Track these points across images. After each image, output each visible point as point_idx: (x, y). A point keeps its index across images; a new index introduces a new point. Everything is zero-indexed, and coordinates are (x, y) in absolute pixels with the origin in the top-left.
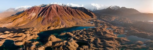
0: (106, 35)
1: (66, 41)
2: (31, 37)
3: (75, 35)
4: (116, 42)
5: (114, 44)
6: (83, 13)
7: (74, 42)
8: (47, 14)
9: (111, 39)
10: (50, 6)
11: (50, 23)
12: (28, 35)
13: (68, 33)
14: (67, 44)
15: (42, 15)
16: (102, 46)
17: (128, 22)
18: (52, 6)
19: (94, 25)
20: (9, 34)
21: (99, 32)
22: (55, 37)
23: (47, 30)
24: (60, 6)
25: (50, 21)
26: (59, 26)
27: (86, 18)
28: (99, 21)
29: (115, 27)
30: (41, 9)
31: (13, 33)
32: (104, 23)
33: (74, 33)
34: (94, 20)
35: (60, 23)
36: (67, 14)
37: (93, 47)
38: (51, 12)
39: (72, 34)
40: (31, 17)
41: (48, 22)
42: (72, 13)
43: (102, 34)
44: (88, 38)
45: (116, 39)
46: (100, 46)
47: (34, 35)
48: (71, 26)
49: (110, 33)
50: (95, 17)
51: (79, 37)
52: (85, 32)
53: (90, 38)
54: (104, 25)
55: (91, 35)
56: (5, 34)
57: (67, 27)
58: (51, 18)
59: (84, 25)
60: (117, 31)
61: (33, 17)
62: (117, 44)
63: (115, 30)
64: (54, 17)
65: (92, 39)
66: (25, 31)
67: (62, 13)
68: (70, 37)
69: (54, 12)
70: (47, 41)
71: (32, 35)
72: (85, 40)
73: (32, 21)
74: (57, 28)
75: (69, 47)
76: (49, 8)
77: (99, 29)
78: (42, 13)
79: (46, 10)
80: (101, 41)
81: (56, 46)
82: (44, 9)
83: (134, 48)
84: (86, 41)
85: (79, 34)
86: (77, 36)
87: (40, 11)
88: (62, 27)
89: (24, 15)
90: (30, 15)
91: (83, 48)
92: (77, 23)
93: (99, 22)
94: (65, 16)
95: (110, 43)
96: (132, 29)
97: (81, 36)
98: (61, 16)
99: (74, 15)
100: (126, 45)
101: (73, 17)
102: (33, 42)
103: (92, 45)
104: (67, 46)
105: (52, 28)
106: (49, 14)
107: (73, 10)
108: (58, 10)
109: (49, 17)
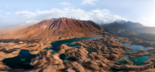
0: (113, 44)
1: (77, 49)
2: (45, 46)
3: (84, 44)
4: (121, 49)
5: (119, 51)
6: (91, 26)
7: (84, 49)
8: (58, 26)
10: (59, 19)
11: (61, 34)
12: (42, 45)
13: (78, 42)
14: (78, 51)
15: (53, 27)
16: (108, 52)
17: (133, 34)
18: (62, 19)
19: (101, 36)
20: (23, 44)
21: (106, 41)
22: (67, 46)
23: (58, 40)
24: (69, 19)
25: (61, 32)
26: (69, 37)
27: (94, 30)
29: (121, 38)
30: (52, 22)
31: (27, 43)
32: (110, 35)
33: (84, 42)
34: (102, 33)
35: (70, 33)
36: (77, 27)
37: (101, 53)
38: (61, 24)
39: (82, 43)
40: (43, 29)
41: (58, 33)
42: (80, 25)
43: (109, 43)
44: (96, 46)
45: (121, 47)
46: (106, 53)
47: (47, 45)
48: (80, 37)
49: (115, 42)
50: (102, 30)
51: (88, 46)
52: (93, 41)
53: (98, 46)
54: (111, 36)
55: (99, 43)
56: (19, 44)
57: (77, 38)
58: (61, 29)
59: (92, 36)
60: (123, 41)
61: (44, 29)
62: (122, 51)
63: (121, 40)
64: (64, 29)
65: (100, 47)
66: (39, 41)
67: (72, 25)
68: (81, 45)
69: (64, 24)
70: (60, 49)
71: (45, 44)
72: (94, 47)
73: (43, 32)
74: (68, 38)
75: (80, 53)
76: (59, 21)
77: (106, 39)
78: (53, 25)
79: (56, 23)
80: (108, 49)
81: (69, 53)
82: (54, 22)
83: (136, 55)
84: (94, 49)
85: (88, 43)
86: (87, 44)
87: (51, 24)
88: (72, 38)
89: (36, 27)
90: (41, 27)
91: (92, 54)
92: (86, 35)
93: (106, 34)
94: (74, 28)
95: (116, 50)
96: (136, 40)
97: (90, 45)
98: (70, 28)
99: (83, 27)
100: (129, 52)
101: (82, 29)
102: (48, 50)
104: (79, 52)
105: (63, 39)
106: (59, 26)
107: (81, 23)
108: (68, 23)
109: (60, 29)
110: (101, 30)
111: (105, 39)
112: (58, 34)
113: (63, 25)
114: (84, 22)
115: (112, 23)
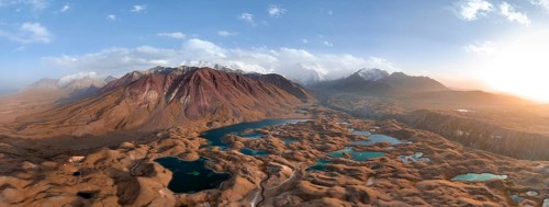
1: (262, 139)
3: (273, 132)
5: (340, 141)
6: (279, 90)
7: (276, 139)
8: (192, 92)
9: (339, 135)
10: (191, 73)
11: (208, 115)
14: (267, 141)
15: (178, 96)
16: (321, 142)
18: (200, 74)
19: (309, 116)
21: (320, 126)
22: (238, 136)
24: (219, 72)
27: (287, 103)
28: (321, 108)
29: (357, 121)
30: (170, 81)
35: (230, 111)
38: (201, 88)
41: (200, 112)
42: (250, 88)
43: (325, 128)
44: (298, 134)
46: (317, 142)
50: (312, 101)
53: (302, 134)
57: (249, 121)
58: (205, 102)
59: (285, 116)
61: (154, 103)
62: (346, 141)
63: (354, 125)
64: (212, 100)
65: (306, 134)
67: (228, 89)
68: (266, 133)
71: (192, 139)
72: (293, 135)
73: (156, 112)
74: (228, 123)
75: (273, 144)
76: (192, 78)
77: (320, 122)
78: (176, 91)
79: (185, 83)
80: (321, 137)
81: (253, 146)
82: (177, 82)
84: (295, 138)
87: (167, 86)
88: (237, 122)
89: (123, 98)
90: (142, 97)
92: (268, 114)
93: (321, 111)
94: (235, 96)
97: (286, 132)
99: (258, 95)
101: (256, 100)
103: (305, 141)
105: (218, 125)
106: (197, 94)
107: (252, 82)
108: (218, 82)
109: (200, 100)
110: (309, 101)
111: (318, 122)
112: (199, 115)
113: (205, 89)
114: (255, 76)
115: (346, 77)
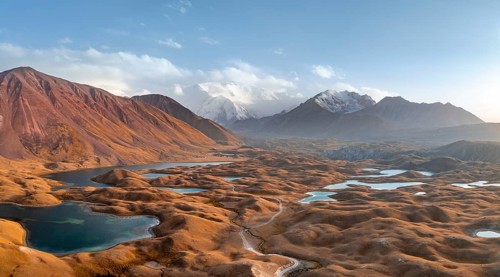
6: (172, 119)
8: (6, 108)
18: (20, 78)
25: (37, 141)
26: (93, 161)
27: (192, 143)
34: (240, 150)
35: (89, 147)
36: (105, 119)
41: (26, 145)
42: (120, 113)
58: (34, 128)
64: (48, 124)
67: (78, 109)
69: (41, 103)
88: (107, 163)
94: (94, 122)
98: (77, 121)
99: (135, 123)
101: (133, 133)
106: (16, 113)
108: (57, 95)
109: (23, 124)
110: (230, 142)
113: (32, 103)
